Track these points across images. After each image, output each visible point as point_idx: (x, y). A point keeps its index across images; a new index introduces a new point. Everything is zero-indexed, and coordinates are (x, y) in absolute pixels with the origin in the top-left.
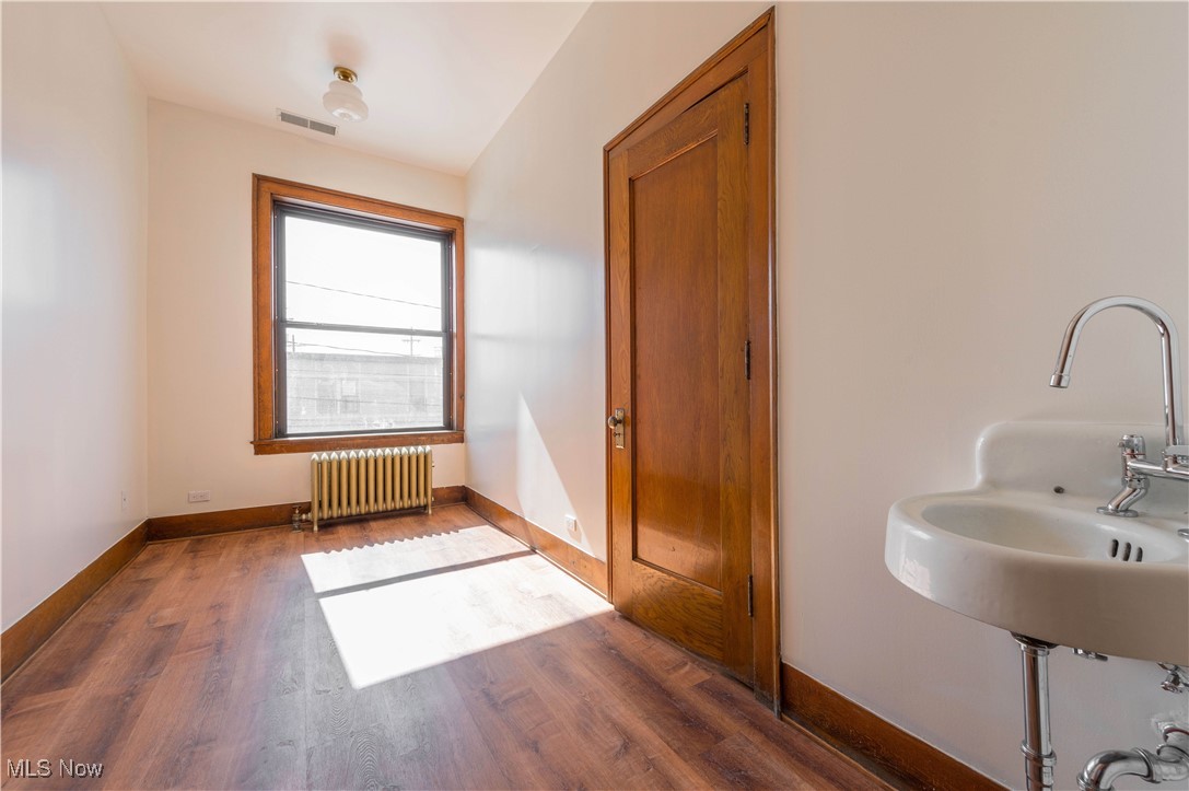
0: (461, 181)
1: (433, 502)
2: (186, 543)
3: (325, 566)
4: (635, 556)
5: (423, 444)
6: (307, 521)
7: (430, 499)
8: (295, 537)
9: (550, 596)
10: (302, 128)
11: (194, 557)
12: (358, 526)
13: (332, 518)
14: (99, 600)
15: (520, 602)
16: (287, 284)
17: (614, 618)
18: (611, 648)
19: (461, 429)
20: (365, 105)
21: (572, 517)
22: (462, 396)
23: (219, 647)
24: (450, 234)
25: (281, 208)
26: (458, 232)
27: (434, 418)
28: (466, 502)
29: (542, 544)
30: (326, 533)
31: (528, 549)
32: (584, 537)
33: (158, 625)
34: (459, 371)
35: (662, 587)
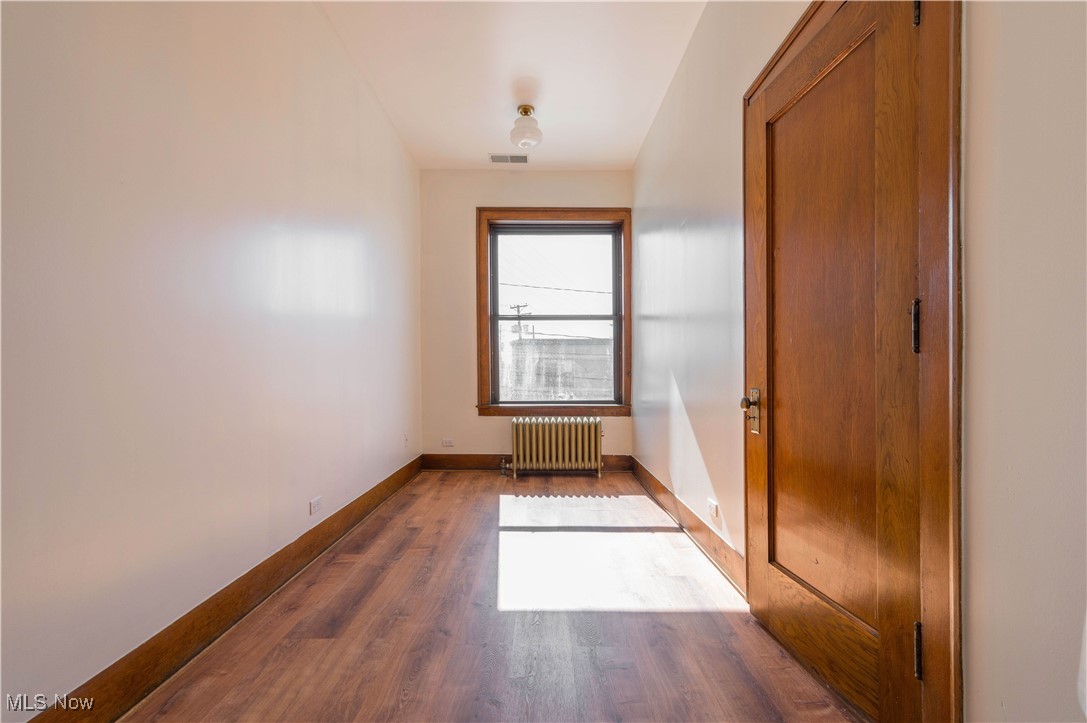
0: (628, 174)
1: (602, 469)
2: (440, 474)
3: (514, 507)
4: (772, 558)
5: (595, 415)
6: (510, 469)
7: (600, 464)
8: (501, 480)
9: (683, 578)
10: (523, 164)
11: (442, 484)
12: (543, 479)
13: (525, 469)
14: (389, 503)
15: (652, 576)
16: (500, 286)
17: (747, 622)
18: (732, 653)
19: (629, 405)
20: (540, 131)
21: (715, 503)
22: (629, 373)
23: (433, 550)
24: (618, 225)
25: (495, 229)
26: (626, 222)
27: (606, 392)
28: (631, 472)
29: (689, 525)
30: (521, 481)
31: (677, 526)
32: (724, 525)
33: (411, 526)
34: (626, 350)
35: (802, 603)
